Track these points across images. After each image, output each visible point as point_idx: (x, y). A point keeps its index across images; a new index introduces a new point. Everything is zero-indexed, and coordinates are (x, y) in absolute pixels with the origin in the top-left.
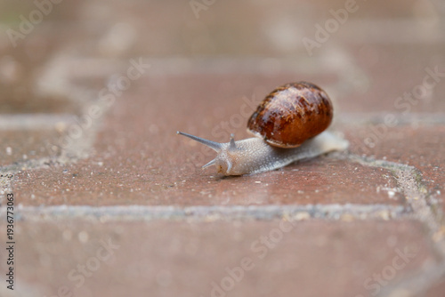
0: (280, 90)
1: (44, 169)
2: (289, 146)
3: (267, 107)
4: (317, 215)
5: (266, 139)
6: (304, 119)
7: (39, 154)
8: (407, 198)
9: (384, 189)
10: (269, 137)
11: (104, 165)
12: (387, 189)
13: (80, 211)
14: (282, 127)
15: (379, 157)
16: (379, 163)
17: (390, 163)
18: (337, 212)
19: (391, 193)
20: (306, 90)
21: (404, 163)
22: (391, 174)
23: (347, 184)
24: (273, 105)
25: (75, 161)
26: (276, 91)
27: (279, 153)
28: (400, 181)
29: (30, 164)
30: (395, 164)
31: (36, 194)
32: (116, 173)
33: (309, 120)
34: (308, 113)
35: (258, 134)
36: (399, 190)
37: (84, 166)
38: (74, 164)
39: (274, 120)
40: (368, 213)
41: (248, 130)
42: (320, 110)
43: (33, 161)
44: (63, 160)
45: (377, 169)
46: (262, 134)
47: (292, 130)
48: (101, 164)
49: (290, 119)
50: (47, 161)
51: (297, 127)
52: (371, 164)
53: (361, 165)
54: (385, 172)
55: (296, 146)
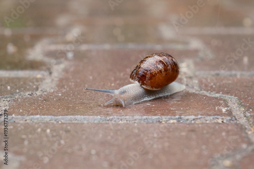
0: (150, 57)
1: (28, 97)
2: (155, 89)
3: (142, 66)
4: (182, 121)
5: (141, 85)
6: (164, 73)
7: (26, 90)
8: (233, 113)
9: (220, 108)
10: (143, 84)
11: (62, 95)
12: (222, 108)
13: (47, 118)
14: (151, 78)
15: (218, 92)
16: (217, 95)
17: (224, 95)
19: (224, 110)
20: (164, 57)
21: (232, 95)
22: (225, 101)
24: (146, 65)
25: (45, 93)
26: (147, 57)
27: (148, 93)
28: (229, 104)
29: (20, 95)
30: (227, 96)
31: (23, 110)
32: (68, 99)
33: (166, 74)
35: (137, 82)
36: (229, 109)
37: (51, 95)
38: (45, 95)
39: (146, 74)
40: (211, 120)
41: (131, 80)
42: (173, 69)
43: (22, 93)
44: (38, 93)
45: (216, 98)
46: (139, 82)
47: (157, 79)
48: (60, 95)
49: (155, 74)
50: (30, 93)
51: (160, 78)
52: (214, 96)
53: (207, 96)
54: (221, 99)
55: (158, 89)
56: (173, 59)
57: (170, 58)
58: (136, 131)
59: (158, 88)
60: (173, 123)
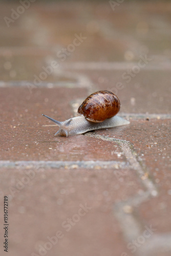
0: (94, 94)
2: (97, 121)
3: (87, 102)
4: (82, 166)
5: (86, 118)
6: (105, 108)
8: (127, 157)
9: (115, 153)
10: (88, 117)
12: (117, 153)
14: (94, 112)
15: (111, 136)
16: (111, 139)
17: (117, 139)
18: (92, 164)
19: (119, 155)
20: (107, 94)
21: (124, 139)
22: (118, 145)
23: (96, 150)
24: (90, 101)
26: (92, 95)
28: (123, 149)
30: (120, 140)
33: (108, 109)
34: (107, 106)
35: (82, 115)
36: (123, 153)
39: (90, 108)
40: (108, 165)
42: (113, 105)
45: (110, 142)
46: (84, 115)
47: (99, 113)
49: (98, 108)
51: (101, 112)
52: (107, 140)
53: (102, 140)
54: (115, 144)
56: (115, 96)
57: (112, 95)
58: (43, 176)
59: (100, 120)
60: (75, 169)
